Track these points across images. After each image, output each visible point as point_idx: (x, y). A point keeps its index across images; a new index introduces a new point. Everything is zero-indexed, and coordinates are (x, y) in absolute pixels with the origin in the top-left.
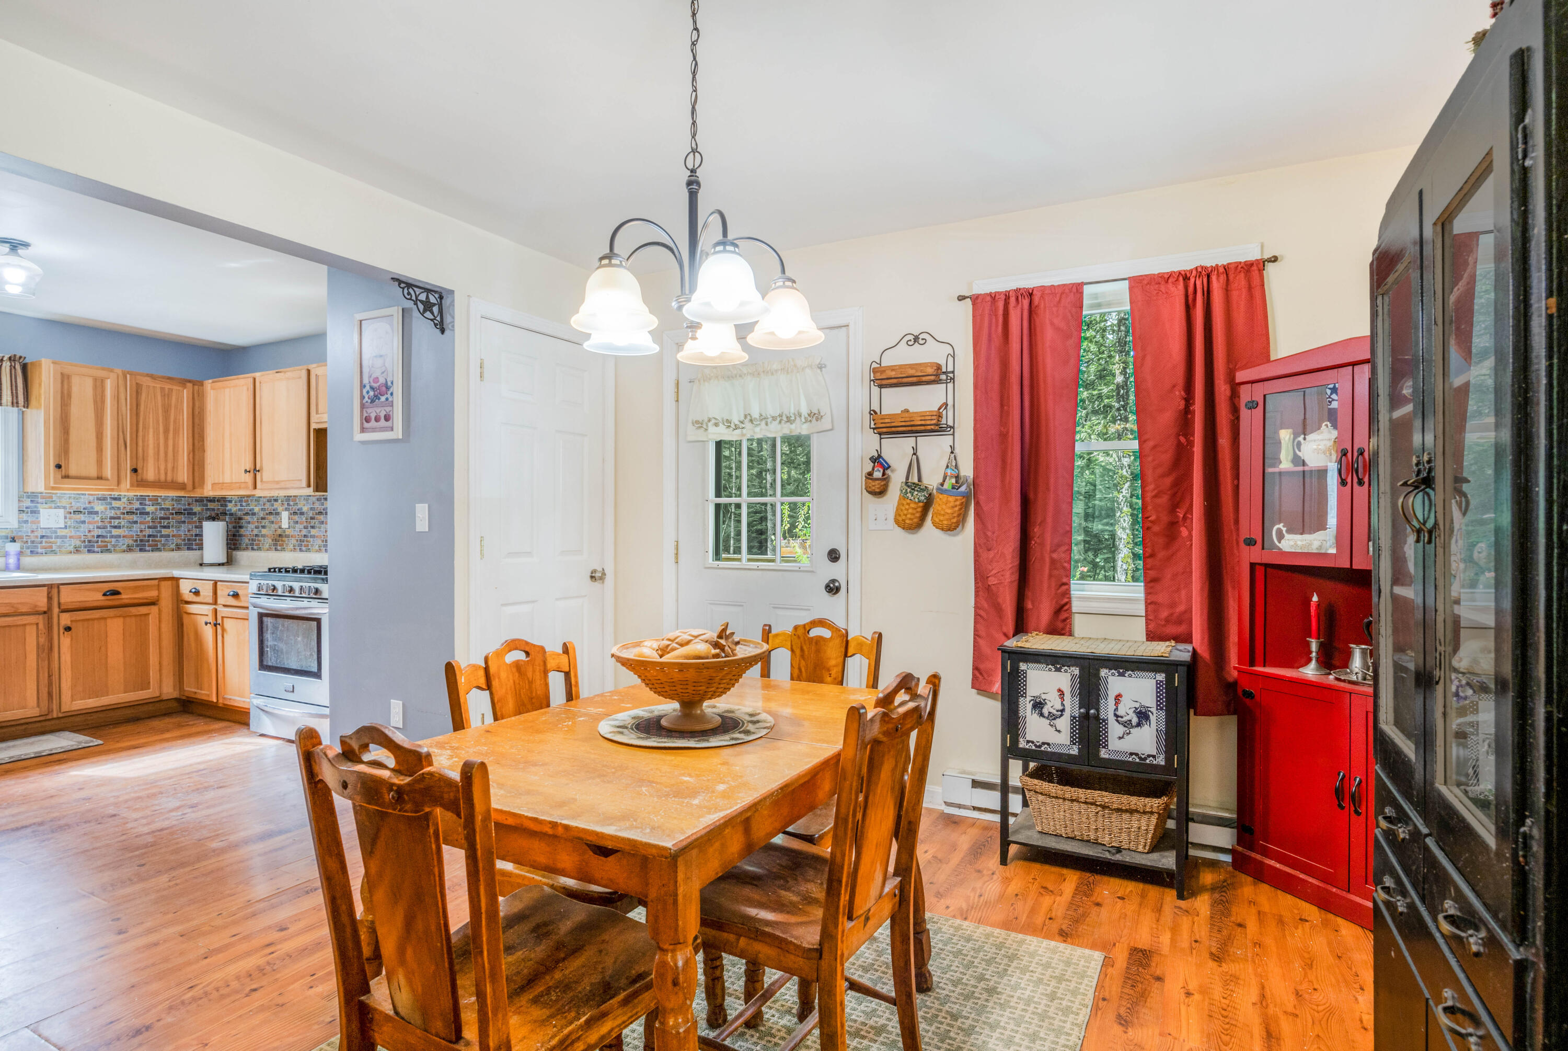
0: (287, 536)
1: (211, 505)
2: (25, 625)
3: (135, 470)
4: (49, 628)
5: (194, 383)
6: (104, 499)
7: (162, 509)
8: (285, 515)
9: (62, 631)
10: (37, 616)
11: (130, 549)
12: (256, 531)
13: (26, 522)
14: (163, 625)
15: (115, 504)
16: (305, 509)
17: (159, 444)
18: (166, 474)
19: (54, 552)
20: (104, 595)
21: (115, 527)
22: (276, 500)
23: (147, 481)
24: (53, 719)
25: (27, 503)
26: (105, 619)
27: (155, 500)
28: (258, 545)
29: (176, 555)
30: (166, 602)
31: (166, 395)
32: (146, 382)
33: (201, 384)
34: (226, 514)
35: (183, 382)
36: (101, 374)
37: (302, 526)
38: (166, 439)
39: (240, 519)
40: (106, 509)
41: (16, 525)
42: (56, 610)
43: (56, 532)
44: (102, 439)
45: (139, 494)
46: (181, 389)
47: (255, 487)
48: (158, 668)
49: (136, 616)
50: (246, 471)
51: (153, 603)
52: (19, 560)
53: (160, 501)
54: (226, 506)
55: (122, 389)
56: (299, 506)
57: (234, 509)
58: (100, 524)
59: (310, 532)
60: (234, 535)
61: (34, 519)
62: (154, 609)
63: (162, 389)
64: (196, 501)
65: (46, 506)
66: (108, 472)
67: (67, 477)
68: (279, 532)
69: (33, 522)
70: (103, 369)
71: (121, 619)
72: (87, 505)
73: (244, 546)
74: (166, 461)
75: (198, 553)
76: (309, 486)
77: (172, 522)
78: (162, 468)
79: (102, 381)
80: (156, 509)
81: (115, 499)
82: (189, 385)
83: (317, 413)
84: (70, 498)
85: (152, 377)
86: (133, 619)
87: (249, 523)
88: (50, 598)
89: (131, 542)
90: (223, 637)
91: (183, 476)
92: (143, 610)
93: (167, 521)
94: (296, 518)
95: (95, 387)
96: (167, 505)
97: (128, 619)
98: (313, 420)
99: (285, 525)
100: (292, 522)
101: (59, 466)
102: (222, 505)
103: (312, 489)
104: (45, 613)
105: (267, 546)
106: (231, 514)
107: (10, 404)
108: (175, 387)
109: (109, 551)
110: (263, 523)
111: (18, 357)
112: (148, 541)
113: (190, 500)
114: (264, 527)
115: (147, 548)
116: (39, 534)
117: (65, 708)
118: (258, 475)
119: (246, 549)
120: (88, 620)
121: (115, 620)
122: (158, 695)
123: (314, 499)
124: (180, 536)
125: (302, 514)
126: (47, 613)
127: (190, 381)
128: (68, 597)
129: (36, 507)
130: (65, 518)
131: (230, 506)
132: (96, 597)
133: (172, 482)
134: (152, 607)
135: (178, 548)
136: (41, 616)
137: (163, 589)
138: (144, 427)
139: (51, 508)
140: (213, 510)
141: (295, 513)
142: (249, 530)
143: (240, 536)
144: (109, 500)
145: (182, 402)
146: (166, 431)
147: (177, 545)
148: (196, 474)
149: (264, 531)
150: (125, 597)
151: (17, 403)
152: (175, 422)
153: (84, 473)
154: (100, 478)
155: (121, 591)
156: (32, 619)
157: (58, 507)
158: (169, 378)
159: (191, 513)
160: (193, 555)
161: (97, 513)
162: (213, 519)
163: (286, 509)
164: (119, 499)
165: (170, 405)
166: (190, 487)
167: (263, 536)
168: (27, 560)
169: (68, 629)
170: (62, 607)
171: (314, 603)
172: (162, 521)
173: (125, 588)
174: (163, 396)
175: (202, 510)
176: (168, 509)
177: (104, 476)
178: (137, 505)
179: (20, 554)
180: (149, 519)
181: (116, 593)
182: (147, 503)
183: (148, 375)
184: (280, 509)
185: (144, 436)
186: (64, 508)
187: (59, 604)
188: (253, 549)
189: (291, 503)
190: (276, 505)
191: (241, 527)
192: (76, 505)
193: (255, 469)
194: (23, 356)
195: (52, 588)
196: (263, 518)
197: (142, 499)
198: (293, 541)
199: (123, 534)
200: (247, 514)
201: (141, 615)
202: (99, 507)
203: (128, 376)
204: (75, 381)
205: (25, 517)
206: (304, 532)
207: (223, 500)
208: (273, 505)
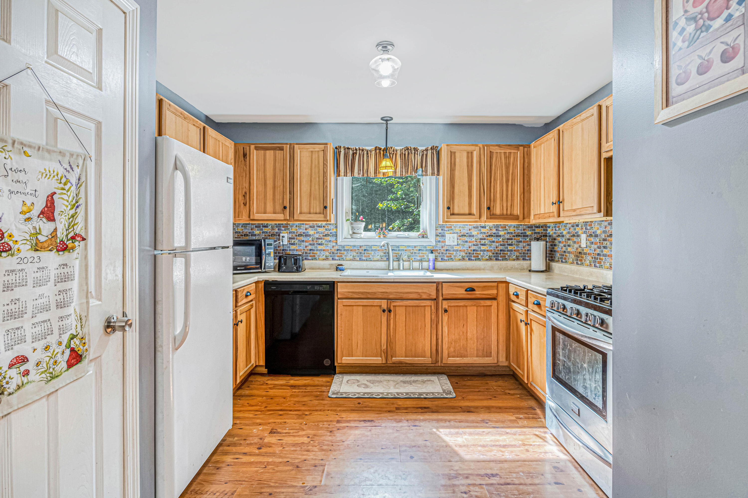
0: (585, 254)
1: (537, 230)
2: (425, 306)
3: (489, 208)
4: (437, 309)
5: (524, 146)
6: (477, 227)
7: (508, 233)
8: (584, 237)
9: (443, 312)
10: (431, 301)
11: (490, 259)
12: (564, 249)
13: (439, 241)
14: (500, 314)
15: (483, 230)
16: (598, 232)
17: (503, 190)
18: (507, 210)
19: (452, 260)
20: (466, 290)
21: (483, 245)
22: (577, 226)
23: (496, 215)
24: (438, 366)
25: (440, 231)
26: (466, 306)
27: (504, 227)
28: (565, 259)
29: (516, 263)
30: (502, 298)
31: (507, 157)
32: (496, 150)
33: (529, 146)
34: (546, 236)
35: (517, 147)
36: (471, 148)
37: (596, 246)
38: (507, 186)
39: (555, 239)
40: (478, 234)
41: (434, 243)
42: (441, 298)
43: (453, 248)
44: (471, 189)
45: (495, 224)
46: (516, 151)
47: (559, 216)
48: (496, 343)
49: (484, 306)
50: (553, 203)
51: (495, 299)
52: (434, 263)
53: (507, 228)
54: (547, 230)
55: (482, 157)
56: (594, 230)
57: (551, 233)
58: (475, 243)
59: (602, 251)
60: (551, 251)
61: (443, 240)
62: (494, 303)
63: (505, 153)
64: (528, 227)
65: (449, 232)
66: (475, 210)
67: (453, 214)
68: (580, 250)
69: (442, 242)
70: (473, 145)
71: (475, 308)
72: (469, 232)
73: (557, 259)
74: (507, 201)
75: (528, 262)
76: (600, 211)
77: (514, 242)
78: (505, 205)
79: (472, 153)
80: (505, 233)
81: (483, 227)
82: (521, 148)
83: (607, 142)
84: (460, 227)
85: (499, 146)
86: (482, 308)
87: (560, 242)
88: (437, 290)
89: (491, 254)
90: (531, 335)
91: (517, 211)
92: (488, 303)
93: (511, 241)
94: (592, 239)
95: (468, 157)
96: (512, 230)
97: (479, 308)
98: (603, 150)
99: (583, 245)
100: (588, 243)
101: (449, 208)
102: (544, 230)
103: (602, 214)
104: (435, 299)
105: (571, 260)
106: (550, 236)
107: (431, 174)
108: (512, 151)
109: (479, 259)
110: (570, 242)
111: (435, 147)
112: (500, 254)
113: (525, 227)
114: (569, 246)
115: (500, 258)
116: (445, 248)
117: (444, 362)
118: (561, 205)
119: (558, 261)
120: (457, 306)
121: (472, 307)
122: (496, 362)
123: (606, 223)
124: (518, 251)
125: (596, 236)
126: (436, 299)
127: (522, 146)
128: (447, 291)
129: (444, 233)
130: (458, 239)
131: (549, 230)
132: (461, 292)
133: (511, 215)
134: (493, 301)
135: (517, 259)
136: (433, 302)
137: (500, 289)
138: (494, 180)
139: (451, 233)
140: (539, 233)
141: (591, 235)
142: (560, 248)
143: (555, 251)
144: (480, 228)
145: (517, 161)
146: (507, 181)
147: (517, 257)
148: (526, 209)
149: (569, 249)
150: (478, 293)
151: (434, 173)
152: (512, 174)
153: (462, 212)
154: (470, 214)
155: (475, 289)
156: (428, 303)
157: (454, 233)
158: (509, 145)
159: (526, 236)
160: (525, 263)
161: (473, 236)
162: (538, 239)
163: (585, 233)
164: (485, 227)
165: (509, 163)
166: (521, 217)
167: (569, 252)
168: (439, 264)
169: (446, 311)
170: (444, 297)
171: (599, 334)
172: (507, 242)
173: (478, 287)
174: (506, 158)
175: (532, 233)
176: (512, 233)
177: (472, 212)
178: (494, 231)
179: (436, 260)
180: (501, 240)
181: (473, 290)
182: (500, 229)
183: (497, 145)
184: (580, 232)
185: (494, 186)
186: (457, 233)
187: (442, 294)
188: (562, 262)
189: (588, 227)
190: (578, 229)
191: (555, 245)
192: (464, 231)
193: (559, 201)
194: (437, 146)
195: (439, 284)
196: (569, 239)
197: (497, 227)
198: (589, 258)
199: (487, 249)
200: (559, 236)
201: (487, 306)
202: (474, 233)
203: (486, 147)
204: (457, 155)
205: (439, 239)
206: (598, 251)
207: (545, 226)
208: (575, 230)
